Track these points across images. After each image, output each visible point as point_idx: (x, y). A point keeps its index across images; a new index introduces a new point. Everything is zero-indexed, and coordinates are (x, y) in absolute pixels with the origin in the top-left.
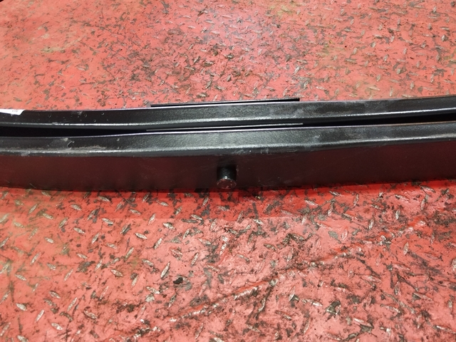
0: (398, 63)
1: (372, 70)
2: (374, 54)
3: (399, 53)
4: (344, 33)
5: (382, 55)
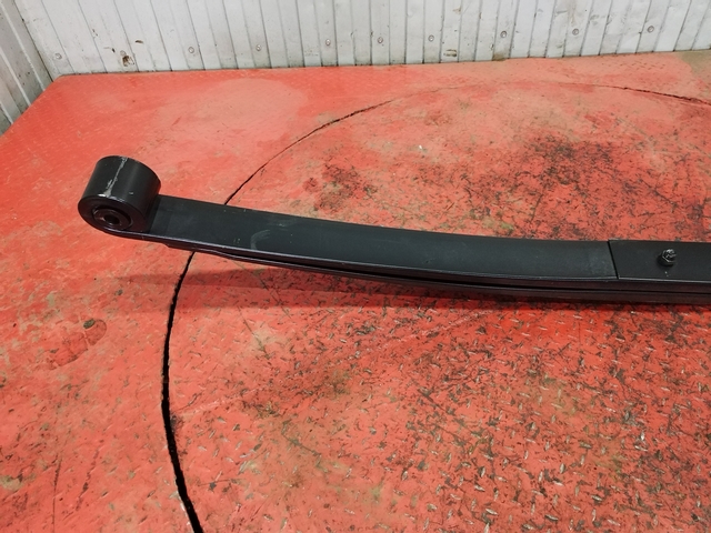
0: (534, 437)
1: (561, 430)
2: (561, 453)
3: (533, 453)
4: (601, 494)
5: (552, 452)
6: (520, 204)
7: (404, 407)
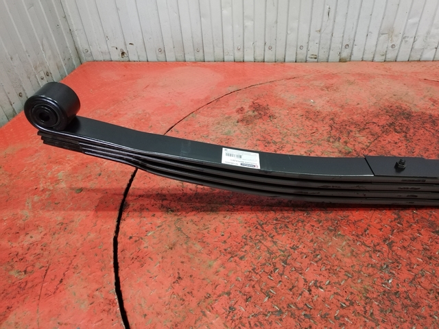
6: (362, 139)
7: (245, 227)
